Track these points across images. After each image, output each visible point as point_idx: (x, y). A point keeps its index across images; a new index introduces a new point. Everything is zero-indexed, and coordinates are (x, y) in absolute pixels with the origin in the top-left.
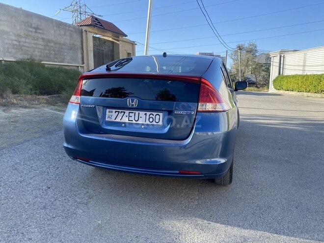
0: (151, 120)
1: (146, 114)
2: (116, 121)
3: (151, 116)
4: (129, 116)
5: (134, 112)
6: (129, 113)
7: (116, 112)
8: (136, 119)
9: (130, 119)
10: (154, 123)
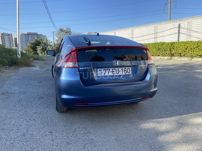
0: (125, 72)
1: (122, 69)
2: (105, 75)
3: (125, 70)
4: (113, 72)
5: (115, 68)
6: (113, 69)
7: (104, 70)
8: (117, 72)
9: (114, 73)
10: (127, 73)
